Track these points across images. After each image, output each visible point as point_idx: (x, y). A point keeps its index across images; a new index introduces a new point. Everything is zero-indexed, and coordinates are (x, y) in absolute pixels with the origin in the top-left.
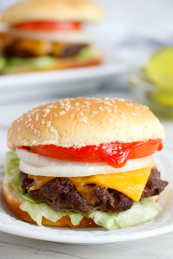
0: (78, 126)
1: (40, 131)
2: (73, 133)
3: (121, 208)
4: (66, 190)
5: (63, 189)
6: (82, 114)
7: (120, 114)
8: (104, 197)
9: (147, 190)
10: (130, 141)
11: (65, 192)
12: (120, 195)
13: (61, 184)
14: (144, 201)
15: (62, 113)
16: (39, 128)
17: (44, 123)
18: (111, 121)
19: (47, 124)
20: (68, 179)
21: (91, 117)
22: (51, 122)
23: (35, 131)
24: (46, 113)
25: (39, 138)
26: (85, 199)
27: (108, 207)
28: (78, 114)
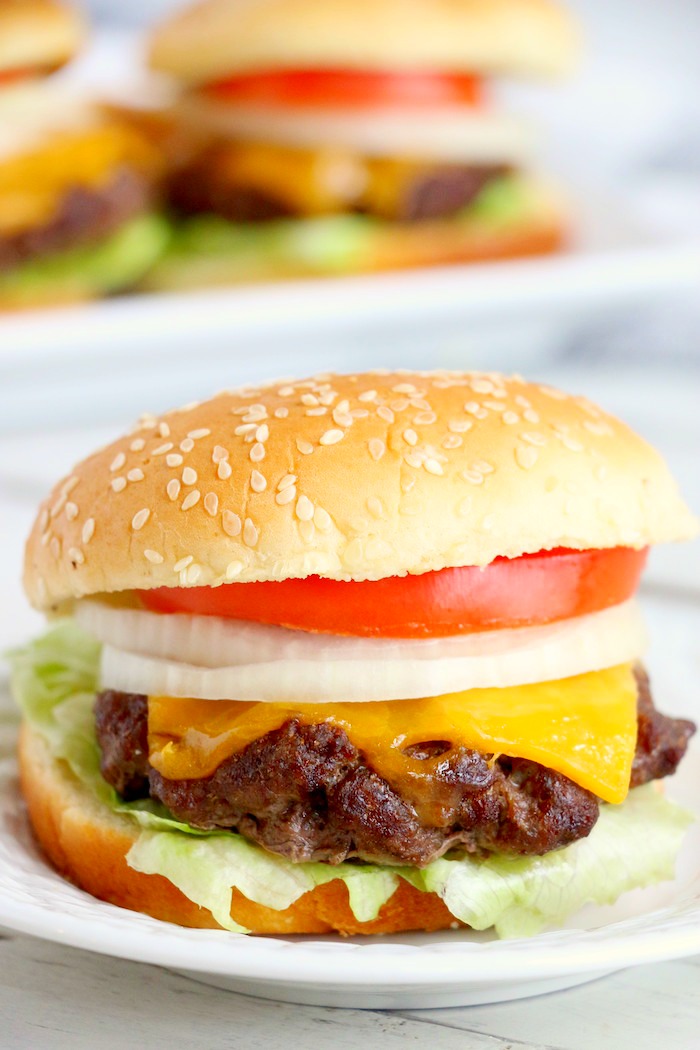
1: (255, 521)
3: (556, 833)
5: (318, 770)
6: (411, 436)
10: (609, 542)
11: (328, 780)
12: (550, 782)
13: (310, 747)
15: (331, 437)
16: (246, 511)
17: (264, 484)
19: (280, 488)
20: (333, 728)
21: (448, 446)
22: (293, 479)
23: (230, 523)
26: (414, 804)
27: (499, 832)
28: (397, 433)
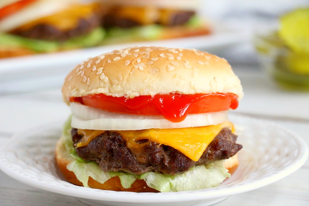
0: (131, 73)
1: (90, 79)
2: (126, 80)
3: (176, 168)
4: (115, 146)
5: (111, 144)
6: (139, 61)
7: (184, 62)
8: (157, 155)
9: (212, 151)
10: (192, 92)
11: (114, 148)
12: (176, 153)
13: (109, 138)
14: (211, 166)
15: (117, 59)
16: (89, 76)
17: (95, 69)
18: (172, 68)
19: (98, 70)
20: (117, 133)
21: (149, 64)
22: (102, 68)
23: (84, 79)
24: (100, 59)
25: (89, 86)
26: (135, 156)
27: (162, 167)
28: (135, 60)
